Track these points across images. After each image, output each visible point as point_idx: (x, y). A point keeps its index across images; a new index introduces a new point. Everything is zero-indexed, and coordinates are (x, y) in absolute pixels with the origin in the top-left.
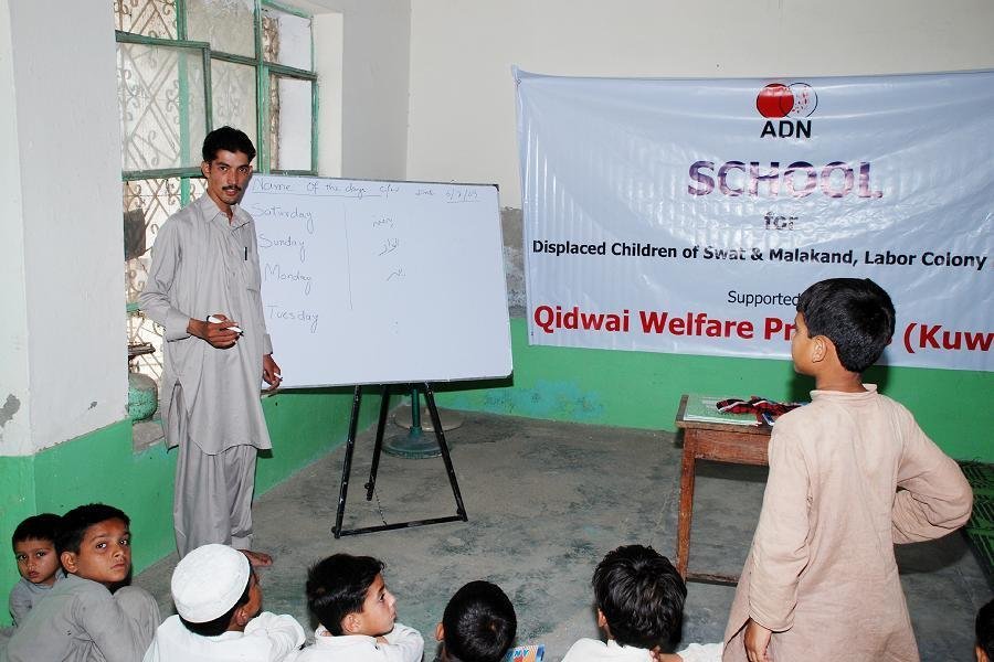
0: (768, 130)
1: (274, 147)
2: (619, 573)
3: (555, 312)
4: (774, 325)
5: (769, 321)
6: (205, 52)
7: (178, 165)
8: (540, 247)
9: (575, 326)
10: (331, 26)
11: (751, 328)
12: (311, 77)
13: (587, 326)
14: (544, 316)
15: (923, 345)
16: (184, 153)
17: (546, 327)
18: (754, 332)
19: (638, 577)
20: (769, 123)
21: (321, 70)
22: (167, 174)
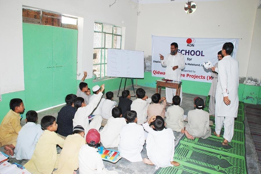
0: (188, 45)
1: (115, 45)
2: (138, 91)
3: (156, 71)
4: (188, 75)
5: (187, 74)
6: (105, 33)
7: (101, 47)
8: (154, 61)
9: (159, 74)
10: (124, 29)
11: (185, 75)
12: (121, 36)
13: (161, 74)
14: (154, 72)
15: (209, 79)
16: (102, 46)
17: (154, 74)
18: (185, 76)
19: (140, 91)
20: (188, 44)
21: (122, 35)
22: (100, 48)
